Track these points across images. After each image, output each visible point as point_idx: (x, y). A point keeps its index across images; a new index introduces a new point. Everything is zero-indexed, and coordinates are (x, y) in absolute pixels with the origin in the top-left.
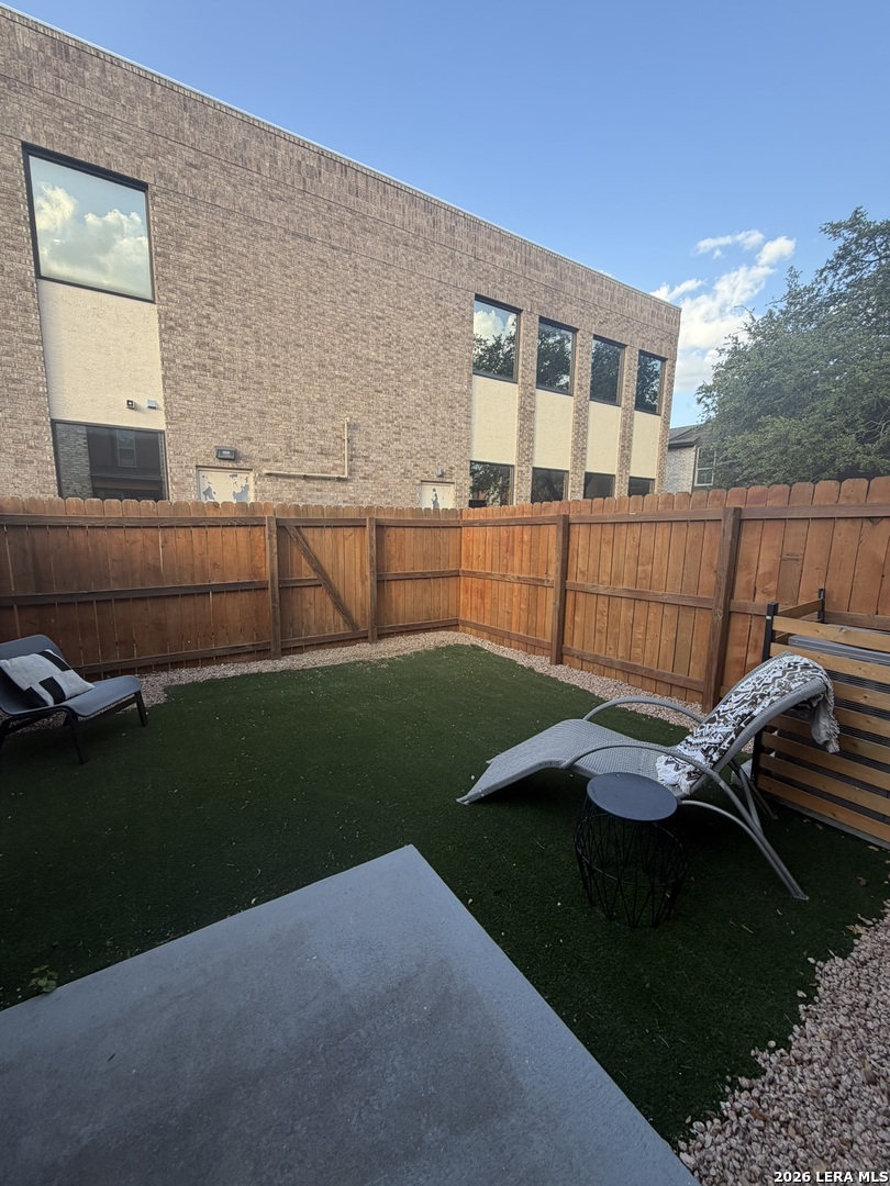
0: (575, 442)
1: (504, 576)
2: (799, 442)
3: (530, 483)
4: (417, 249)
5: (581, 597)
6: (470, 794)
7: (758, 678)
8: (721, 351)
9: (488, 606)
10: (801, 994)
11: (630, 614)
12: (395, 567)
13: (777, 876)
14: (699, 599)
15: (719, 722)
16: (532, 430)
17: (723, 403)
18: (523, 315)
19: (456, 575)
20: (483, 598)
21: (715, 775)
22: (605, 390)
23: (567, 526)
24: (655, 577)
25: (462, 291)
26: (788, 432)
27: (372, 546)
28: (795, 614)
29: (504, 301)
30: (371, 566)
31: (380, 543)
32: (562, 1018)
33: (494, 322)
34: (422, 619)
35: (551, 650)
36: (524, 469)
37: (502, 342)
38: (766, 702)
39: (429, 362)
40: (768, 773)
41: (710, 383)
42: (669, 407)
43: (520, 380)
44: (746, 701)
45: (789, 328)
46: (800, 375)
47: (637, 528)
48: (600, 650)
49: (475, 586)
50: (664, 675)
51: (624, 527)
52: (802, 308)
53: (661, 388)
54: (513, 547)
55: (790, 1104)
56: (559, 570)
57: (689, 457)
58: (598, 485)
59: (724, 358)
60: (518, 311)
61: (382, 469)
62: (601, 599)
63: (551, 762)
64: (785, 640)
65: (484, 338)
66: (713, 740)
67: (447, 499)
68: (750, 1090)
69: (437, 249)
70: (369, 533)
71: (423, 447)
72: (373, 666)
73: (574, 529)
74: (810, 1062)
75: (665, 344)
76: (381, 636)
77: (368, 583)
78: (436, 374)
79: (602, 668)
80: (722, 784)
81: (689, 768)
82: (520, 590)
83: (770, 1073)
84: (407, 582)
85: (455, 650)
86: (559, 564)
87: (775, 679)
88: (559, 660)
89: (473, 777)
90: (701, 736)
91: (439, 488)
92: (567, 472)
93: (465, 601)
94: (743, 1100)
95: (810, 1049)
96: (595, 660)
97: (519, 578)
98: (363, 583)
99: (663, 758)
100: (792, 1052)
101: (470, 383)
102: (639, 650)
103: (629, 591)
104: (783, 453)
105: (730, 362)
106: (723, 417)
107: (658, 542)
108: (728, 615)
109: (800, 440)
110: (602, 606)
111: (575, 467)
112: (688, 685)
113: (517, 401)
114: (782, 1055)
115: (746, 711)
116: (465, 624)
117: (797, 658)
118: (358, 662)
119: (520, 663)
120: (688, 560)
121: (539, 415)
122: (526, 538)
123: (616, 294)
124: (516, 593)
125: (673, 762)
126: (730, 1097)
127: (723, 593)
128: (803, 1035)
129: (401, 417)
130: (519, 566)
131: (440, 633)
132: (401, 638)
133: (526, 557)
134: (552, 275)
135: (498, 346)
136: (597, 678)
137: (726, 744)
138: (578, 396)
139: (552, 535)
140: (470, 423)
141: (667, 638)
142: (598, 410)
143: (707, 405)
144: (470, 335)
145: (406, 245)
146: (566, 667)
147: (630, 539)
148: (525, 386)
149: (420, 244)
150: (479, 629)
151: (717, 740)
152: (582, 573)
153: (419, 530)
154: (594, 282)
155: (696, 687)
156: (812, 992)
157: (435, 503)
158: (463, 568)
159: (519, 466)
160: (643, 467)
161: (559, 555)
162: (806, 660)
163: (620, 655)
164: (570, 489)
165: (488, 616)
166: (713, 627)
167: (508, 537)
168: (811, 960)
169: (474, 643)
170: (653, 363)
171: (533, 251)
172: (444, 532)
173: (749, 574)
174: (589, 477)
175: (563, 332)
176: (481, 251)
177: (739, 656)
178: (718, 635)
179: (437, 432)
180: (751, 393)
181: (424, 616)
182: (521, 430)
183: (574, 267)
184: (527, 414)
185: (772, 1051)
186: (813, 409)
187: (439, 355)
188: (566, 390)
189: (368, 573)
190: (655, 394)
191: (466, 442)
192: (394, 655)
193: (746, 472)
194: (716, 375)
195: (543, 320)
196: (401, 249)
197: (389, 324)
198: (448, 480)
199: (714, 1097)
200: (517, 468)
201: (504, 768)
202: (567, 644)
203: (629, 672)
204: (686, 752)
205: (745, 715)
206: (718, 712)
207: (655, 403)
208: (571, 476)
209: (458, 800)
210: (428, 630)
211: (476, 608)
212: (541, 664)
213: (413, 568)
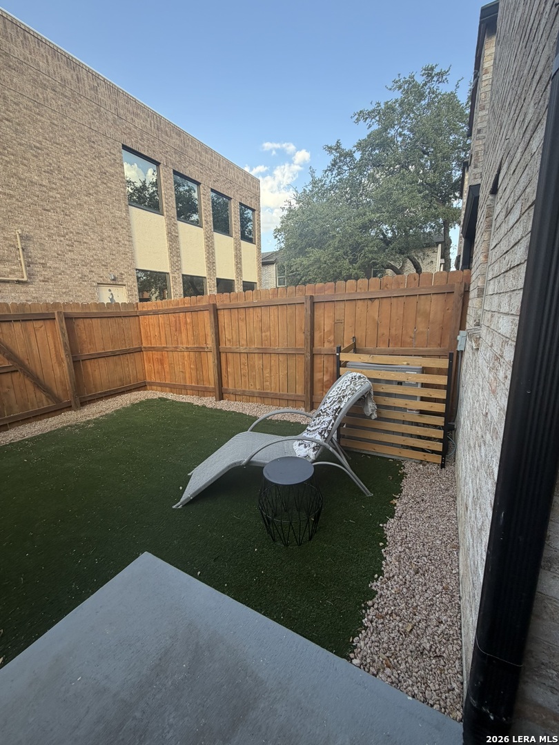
0: (208, 258)
1: (176, 348)
2: (325, 263)
3: (182, 285)
4: (66, 96)
5: (230, 355)
6: (182, 500)
7: (338, 388)
8: (283, 209)
9: (167, 369)
10: (381, 544)
11: (261, 362)
12: (88, 350)
13: (359, 488)
14: (297, 349)
15: (324, 415)
16: (178, 249)
17: (288, 239)
18: (161, 166)
19: (140, 350)
20: (162, 364)
21: (327, 445)
22: (222, 225)
23: (215, 311)
24: (272, 338)
25: (111, 140)
26: (320, 257)
27: (63, 334)
28: (347, 351)
29: (146, 154)
30: (66, 350)
31: (71, 331)
32: (274, 620)
33: (137, 172)
34: (117, 385)
35: (215, 392)
36: (176, 275)
37: (147, 185)
38: (346, 399)
39: (91, 192)
40: (344, 437)
41: (279, 227)
42: (259, 239)
43: (165, 213)
44: (335, 401)
45: (315, 200)
46: (322, 226)
47: (258, 310)
48: (245, 387)
49: (155, 357)
50: (283, 395)
51: (251, 310)
52: (319, 190)
53: (254, 228)
54: (180, 327)
55: (391, 603)
56: (214, 339)
57: (272, 269)
58: (225, 286)
59: (286, 213)
60: (157, 164)
61: (60, 274)
62: (242, 355)
63: (235, 463)
64: (345, 365)
65: (132, 180)
66: (324, 426)
67: (122, 296)
68: (373, 606)
69: (84, 101)
70: (59, 325)
71: (95, 257)
72: (81, 427)
73: (221, 313)
74: (393, 576)
75: (253, 200)
76: (84, 403)
77: (65, 364)
78: (98, 202)
79: (248, 397)
80: (331, 449)
81: (314, 445)
82: (189, 356)
83: (379, 592)
84: (100, 360)
85: (148, 403)
86: (213, 336)
87: (347, 386)
88: (221, 398)
89: (181, 488)
90: (315, 425)
91: (113, 289)
92: (205, 278)
93: (149, 368)
94: (371, 612)
95: (391, 570)
96: (243, 394)
97: (187, 348)
98: (60, 364)
99: (297, 443)
100: (385, 576)
101: (127, 211)
102: (268, 383)
103: (258, 348)
104: (319, 268)
105: (288, 216)
106: (288, 247)
107: (272, 317)
108: (313, 356)
109: (325, 261)
110: (244, 360)
111: (210, 275)
112: (296, 398)
113: (165, 228)
114: (381, 579)
115: (337, 407)
116: (152, 384)
117: (354, 374)
118: (67, 427)
119: (195, 403)
120: (289, 326)
121: (181, 238)
122: (188, 320)
123: (221, 164)
124: (186, 358)
125: (302, 444)
126: (366, 615)
127: (309, 344)
128: (387, 565)
129: (72, 232)
130: (186, 340)
131: (133, 393)
132: (101, 403)
133: (190, 333)
134: (178, 142)
135: (144, 188)
136: (246, 404)
137: (330, 427)
138: (206, 228)
139: (207, 317)
140: (132, 241)
141: (283, 373)
142: (219, 237)
143: (279, 240)
144: (122, 175)
145: (54, 90)
146: (226, 401)
147: (255, 317)
148: (169, 218)
149: (68, 93)
150: (163, 386)
151: (326, 426)
152: (229, 340)
153: (104, 320)
154: (207, 153)
155: (300, 399)
156: (385, 540)
157: (112, 299)
158: (144, 345)
159: (173, 273)
160: (250, 275)
161: (213, 330)
162: (359, 374)
163: (257, 388)
164: (208, 288)
165: (168, 377)
166: (306, 363)
167: (176, 321)
168: (381, 525)
169: (161, 396)
170: (247, 212)
171: (162, 122)
172: (126, 320)
173: (321, 332)
174: (219, 281)
175: (190, 184)
176: (122, 112)
177: (320, 377)
178: (309, 368)
179: (106, 246)
180: (301, 235)
181: (118, 383)
182: (171, 248)
183: (193, 140)
184: (173, 238)
185: (377, 580)
186: (330, 245)
187: (98, 187)
188: (197, 223)
189: (63, 356)
190: (250, 231)
191: (130, 255)
192: (98, 416)
193: (303, 279)
194: (282, 222)
195: (175, 173)
196: (50, 94)
197: (48, 154)
198: (120, 283)
199: (359, 619)
200: (171, 275)
201: (203, 475)
202: (225, 386)
203: (263, 397)
204: (308, 436)
205: (337, 409)
206: (321, 410)
207: (251, 236)
208: (208, 280)
209: (174, 507)
210: (123, 393)
211: (158, 372)
212: (209, 402)
213: (104, 349)
